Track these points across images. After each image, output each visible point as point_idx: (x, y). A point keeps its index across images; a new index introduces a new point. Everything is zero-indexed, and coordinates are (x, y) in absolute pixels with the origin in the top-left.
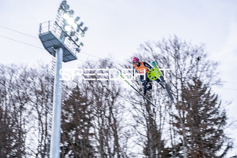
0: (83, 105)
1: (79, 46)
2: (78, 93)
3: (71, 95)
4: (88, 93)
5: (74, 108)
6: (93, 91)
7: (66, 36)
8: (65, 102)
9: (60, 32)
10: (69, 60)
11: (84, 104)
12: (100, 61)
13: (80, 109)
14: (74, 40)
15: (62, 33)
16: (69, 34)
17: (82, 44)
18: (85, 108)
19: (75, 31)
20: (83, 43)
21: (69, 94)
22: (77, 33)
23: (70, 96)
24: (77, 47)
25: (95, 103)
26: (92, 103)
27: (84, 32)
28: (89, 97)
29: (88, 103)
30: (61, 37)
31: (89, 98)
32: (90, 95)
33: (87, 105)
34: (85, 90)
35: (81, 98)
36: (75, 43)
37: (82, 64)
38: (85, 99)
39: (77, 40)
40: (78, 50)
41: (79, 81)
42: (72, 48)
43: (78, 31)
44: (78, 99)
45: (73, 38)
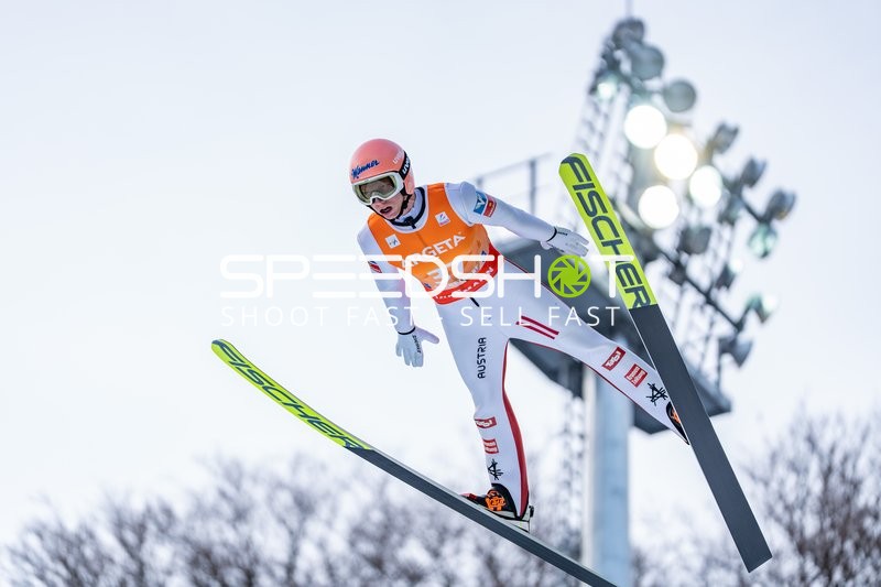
1: (739, 326)
7: (649, 259)
14: (705, 283)
16: (667, 241)
17: (757, 307)
19: (710, 219)
20: (768, 305)
22: (726, 231)
24: (724, 328)
27: (776, 224)
36: (710, 301)
39: (725, 279)
40: (732, 348)
42: (694, 337)
43: (727, 218)
45: (701, 268)
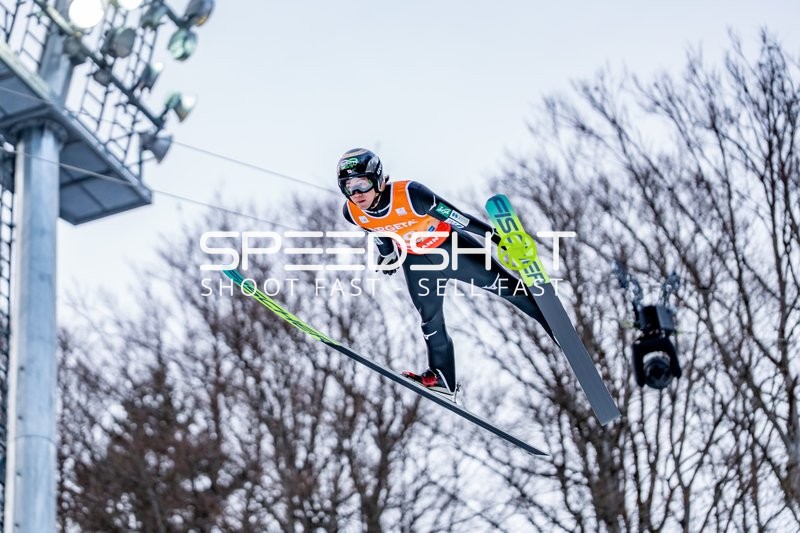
0: (195, 493)
1: (159, 123)
2: (166, 416)
3: (118, 429)
4: (224, 412)
5: (142, 508)
6: (256, 403)
7: (75, 61)
8: (82, 474)
9: (40, 32)
10: (96, 209)
11: (203, 483)
12: (299, 207)
13: (178, 519)
14: (128, 83)
15: (47, 38)
16: (93, 43)
17: (176, 106)
18: (206, 508)
19: (133, 22)
20: (187, 103)
21: (107, 422)
22: (149, 36)
23: (111, 434)
24: (145, 125)
25: (270, 475)
26: (250, 475)
27: (194, 29)
28: (235, 441)
29: (224, 478)
30: (45, 66)
31: (232, 447)
32: (237, 422)
33: (219, 492)
34: (204, 396)
35: (184, 449)
36: (133, 101)
37: (185, 230)
38: (208, 455)
39: (148, 79)
40: (154, 145)
41: (166, 338)
43: (149, 23)
44: (161, 451)
45: (124, 69)
